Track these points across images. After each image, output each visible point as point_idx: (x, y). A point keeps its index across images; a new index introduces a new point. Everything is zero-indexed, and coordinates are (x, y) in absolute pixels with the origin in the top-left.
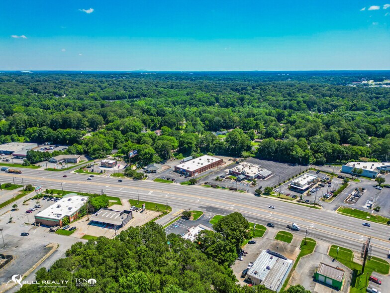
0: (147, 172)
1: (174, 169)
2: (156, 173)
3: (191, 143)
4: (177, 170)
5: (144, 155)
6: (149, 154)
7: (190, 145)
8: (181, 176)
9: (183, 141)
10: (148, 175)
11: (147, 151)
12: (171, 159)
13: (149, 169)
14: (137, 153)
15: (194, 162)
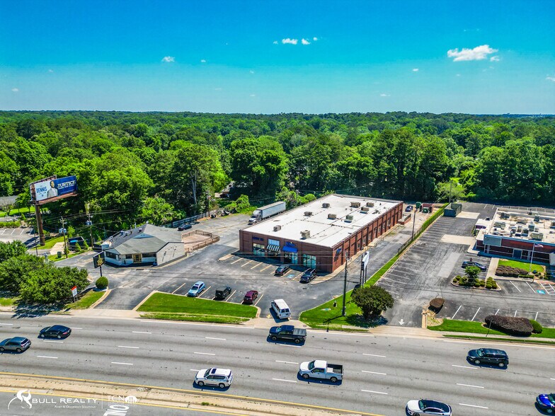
0: (110, 260)
1: (235, 244)
2: (153, 264)
3: (276, 160)
4: (251, 247)
5: (101, 194)
6: (124, 187)
7: (275, 167)
8: (278, 274)
9: (248, 156)
10: (112, 275)
11: (115, 175)
12: (213, 212)
13: (122, 250)
14: (75, 188)
15: (309, 214)
